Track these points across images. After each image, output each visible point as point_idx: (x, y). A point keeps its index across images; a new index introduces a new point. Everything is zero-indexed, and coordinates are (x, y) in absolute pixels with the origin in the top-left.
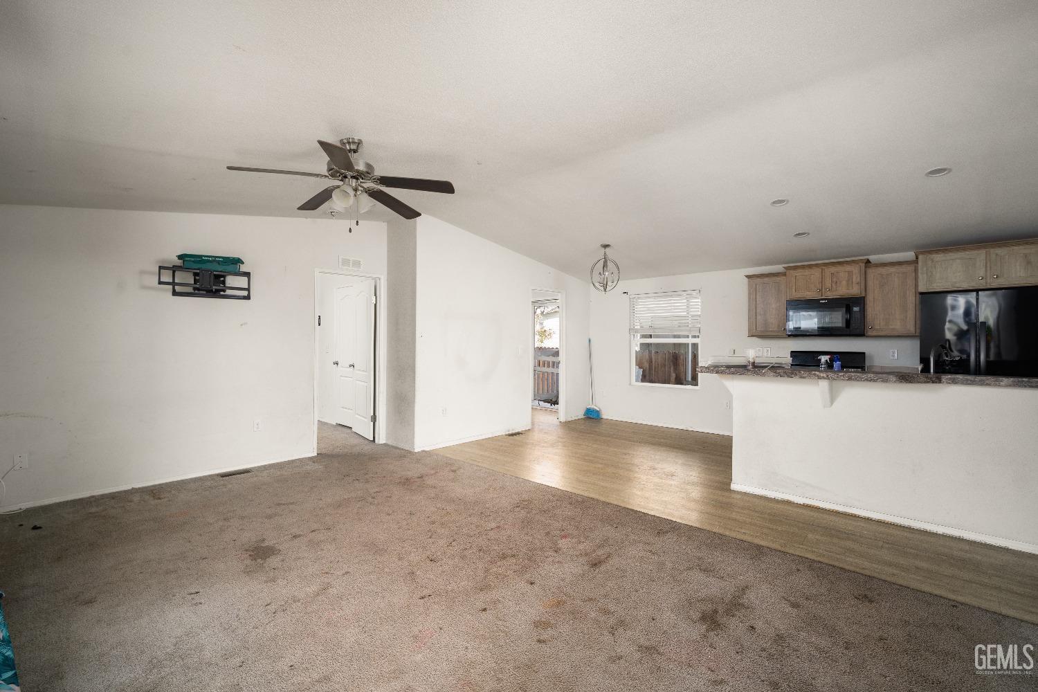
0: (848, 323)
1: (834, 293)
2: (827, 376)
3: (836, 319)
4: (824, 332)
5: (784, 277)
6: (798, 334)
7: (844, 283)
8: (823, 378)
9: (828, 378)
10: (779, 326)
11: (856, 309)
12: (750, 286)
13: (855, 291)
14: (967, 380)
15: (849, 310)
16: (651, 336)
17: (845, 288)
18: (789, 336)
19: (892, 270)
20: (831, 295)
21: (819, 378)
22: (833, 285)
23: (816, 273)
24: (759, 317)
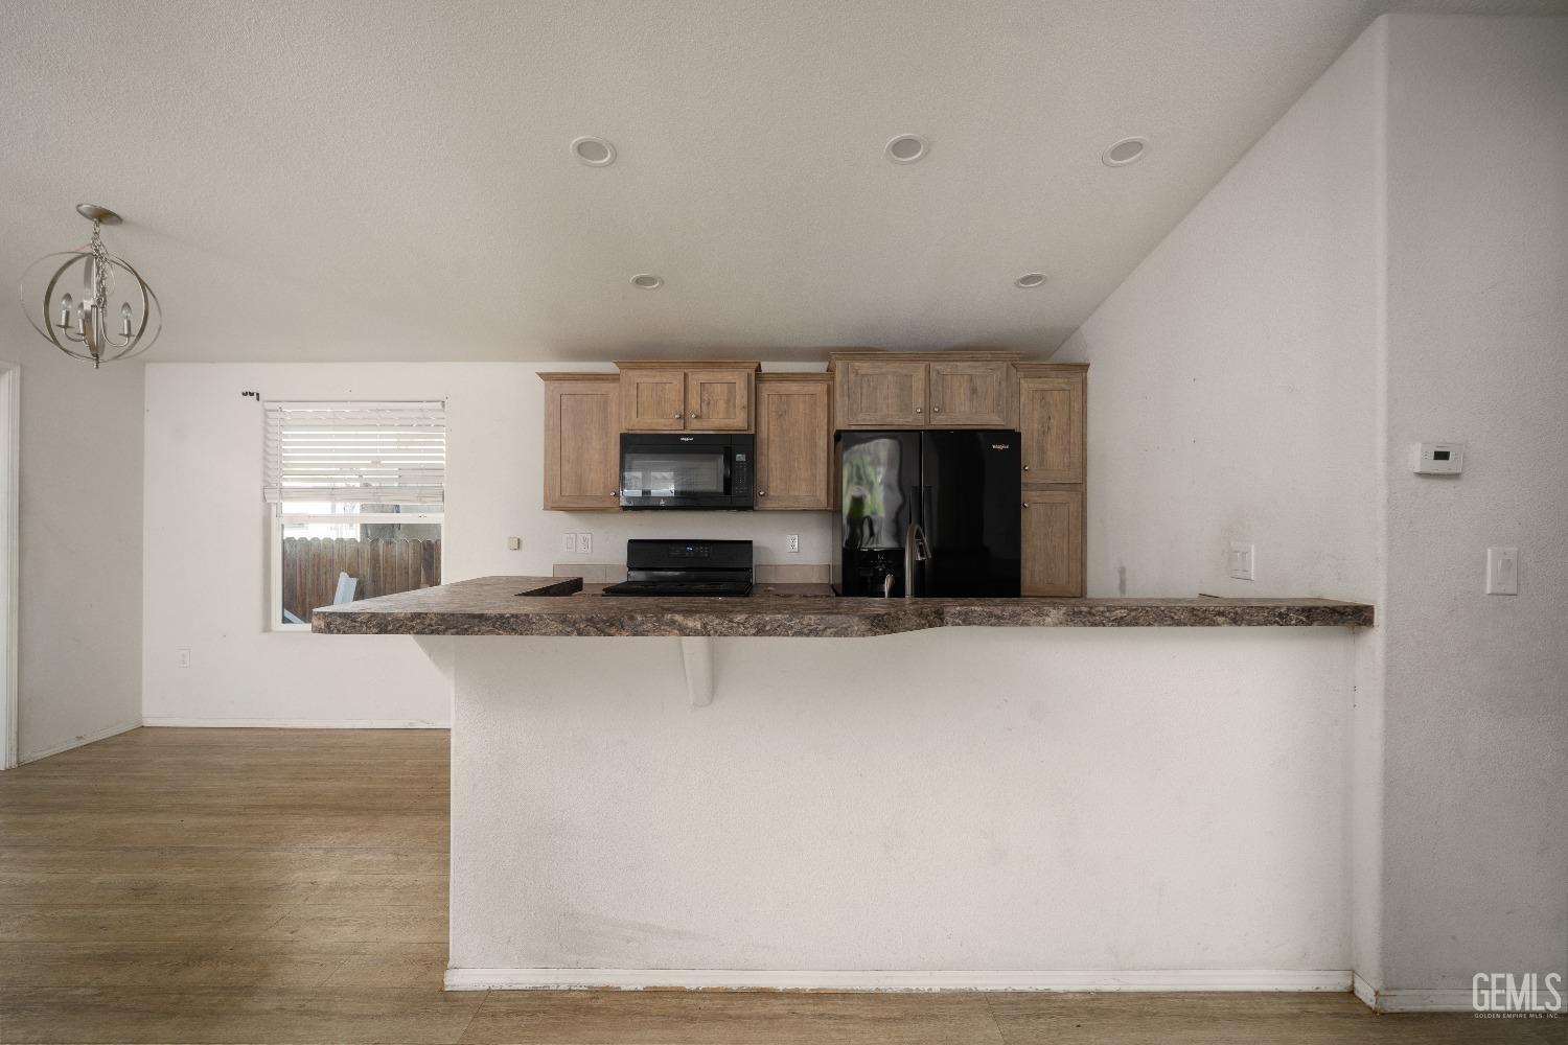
0: (728, 483)
1: (704, 424)
2: (705, 626)
3: (708, 476)
4: (688, 501)
5: (616, 385)
6: (645, 505)
7: (721, 405)
8: (696, 633)
9: (704, 632)
10: (605, 487)
11: (740, 457)
12: (549, 400)
13: (737, 421)
14: (991, 615)
15: (729, 460)
16: (397, 509)
17: (724, 414)
18: (625, 508)
19: (794, 387)
20: (696, 427)
21: (684, 631)
22: (704, 408)
23: (672, 381)
24: (566, 468)
